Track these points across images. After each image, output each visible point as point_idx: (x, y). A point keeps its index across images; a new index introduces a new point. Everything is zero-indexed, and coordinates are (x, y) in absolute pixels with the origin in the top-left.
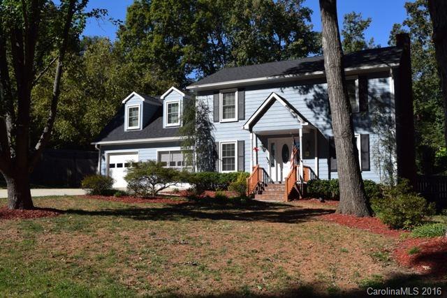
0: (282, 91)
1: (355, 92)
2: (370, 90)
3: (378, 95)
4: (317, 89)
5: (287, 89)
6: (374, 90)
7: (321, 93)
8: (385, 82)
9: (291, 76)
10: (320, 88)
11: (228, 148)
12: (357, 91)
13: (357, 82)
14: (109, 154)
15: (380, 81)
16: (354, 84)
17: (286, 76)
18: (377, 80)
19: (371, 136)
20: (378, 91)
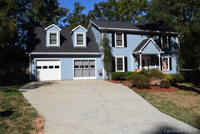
0: (142, 37)
1: (167, 41)
2: (171, 41)
3: (174, 43)
4: (154, 38)
5: (144, 36)
6: (172, 41)
7: (156, 40)
8: (175, 39)
9: (148, 31)
10: (156, 38)
11: (120, 60)
12: (168, 41)
13: (167, 37)
14: (37, 60)
15: (174, 38)
16: (167, 38)
17: (147, 31)
18: (173, 38)
19: (172, 58)
20: (173, 42)
